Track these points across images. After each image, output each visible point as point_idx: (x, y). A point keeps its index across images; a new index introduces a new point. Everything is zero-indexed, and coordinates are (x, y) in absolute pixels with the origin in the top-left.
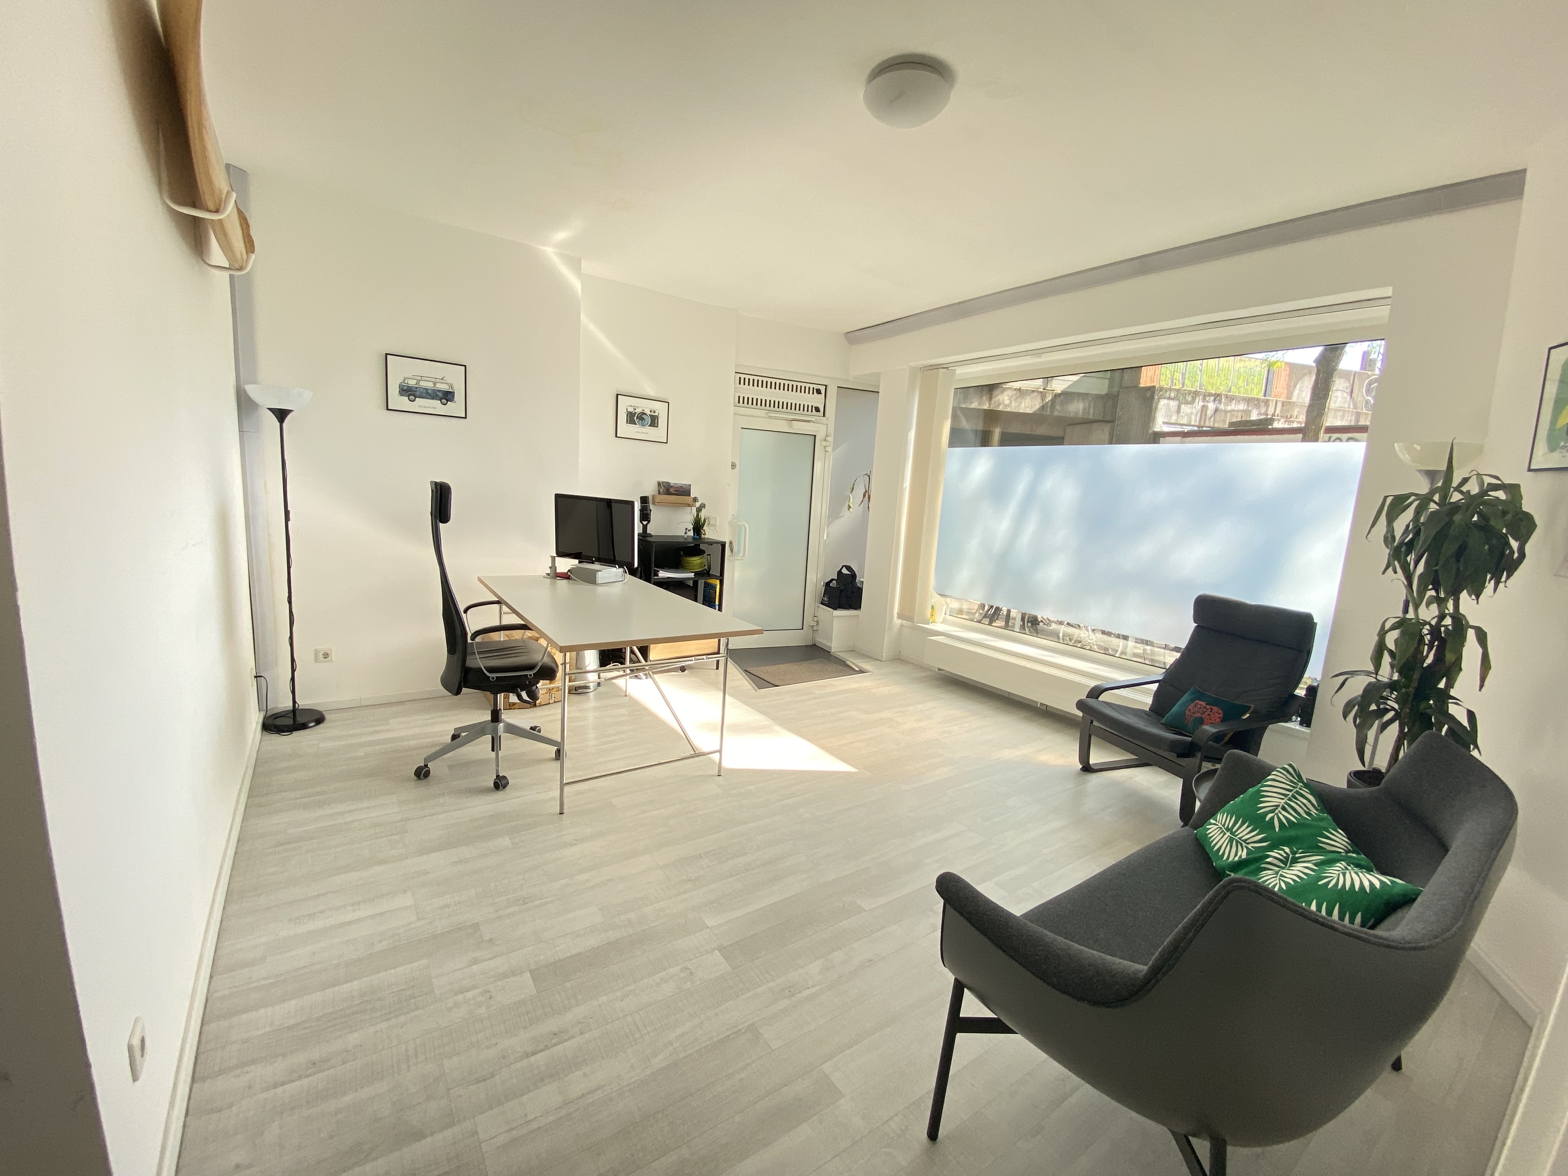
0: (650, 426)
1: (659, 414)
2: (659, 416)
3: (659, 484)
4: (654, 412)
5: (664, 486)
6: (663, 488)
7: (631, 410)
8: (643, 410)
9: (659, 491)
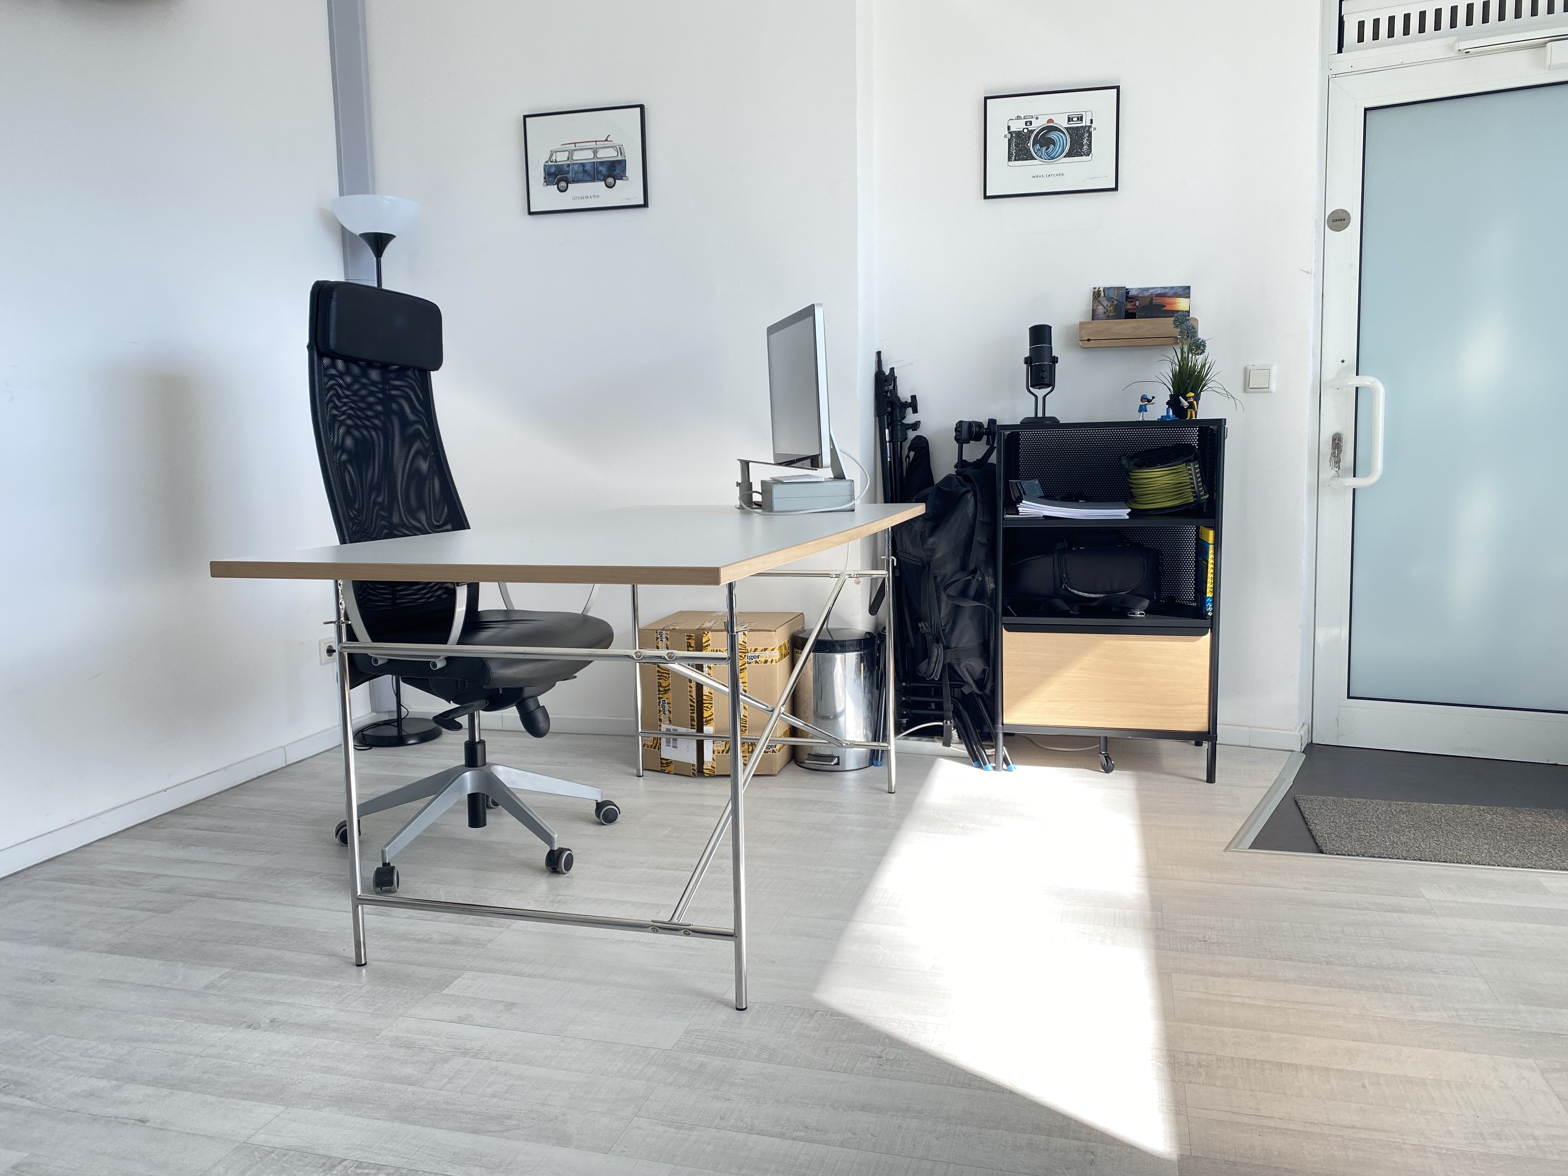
0: (1069, 155)
1: (1092, 120)
2: (1093, 125)
3: (1096, 295)
4: (1080, 119)
5: (1110, 299)
6: (1105, 303)
7: (1018, 126)
8: (1050, 121)
9: (1094, 311)
